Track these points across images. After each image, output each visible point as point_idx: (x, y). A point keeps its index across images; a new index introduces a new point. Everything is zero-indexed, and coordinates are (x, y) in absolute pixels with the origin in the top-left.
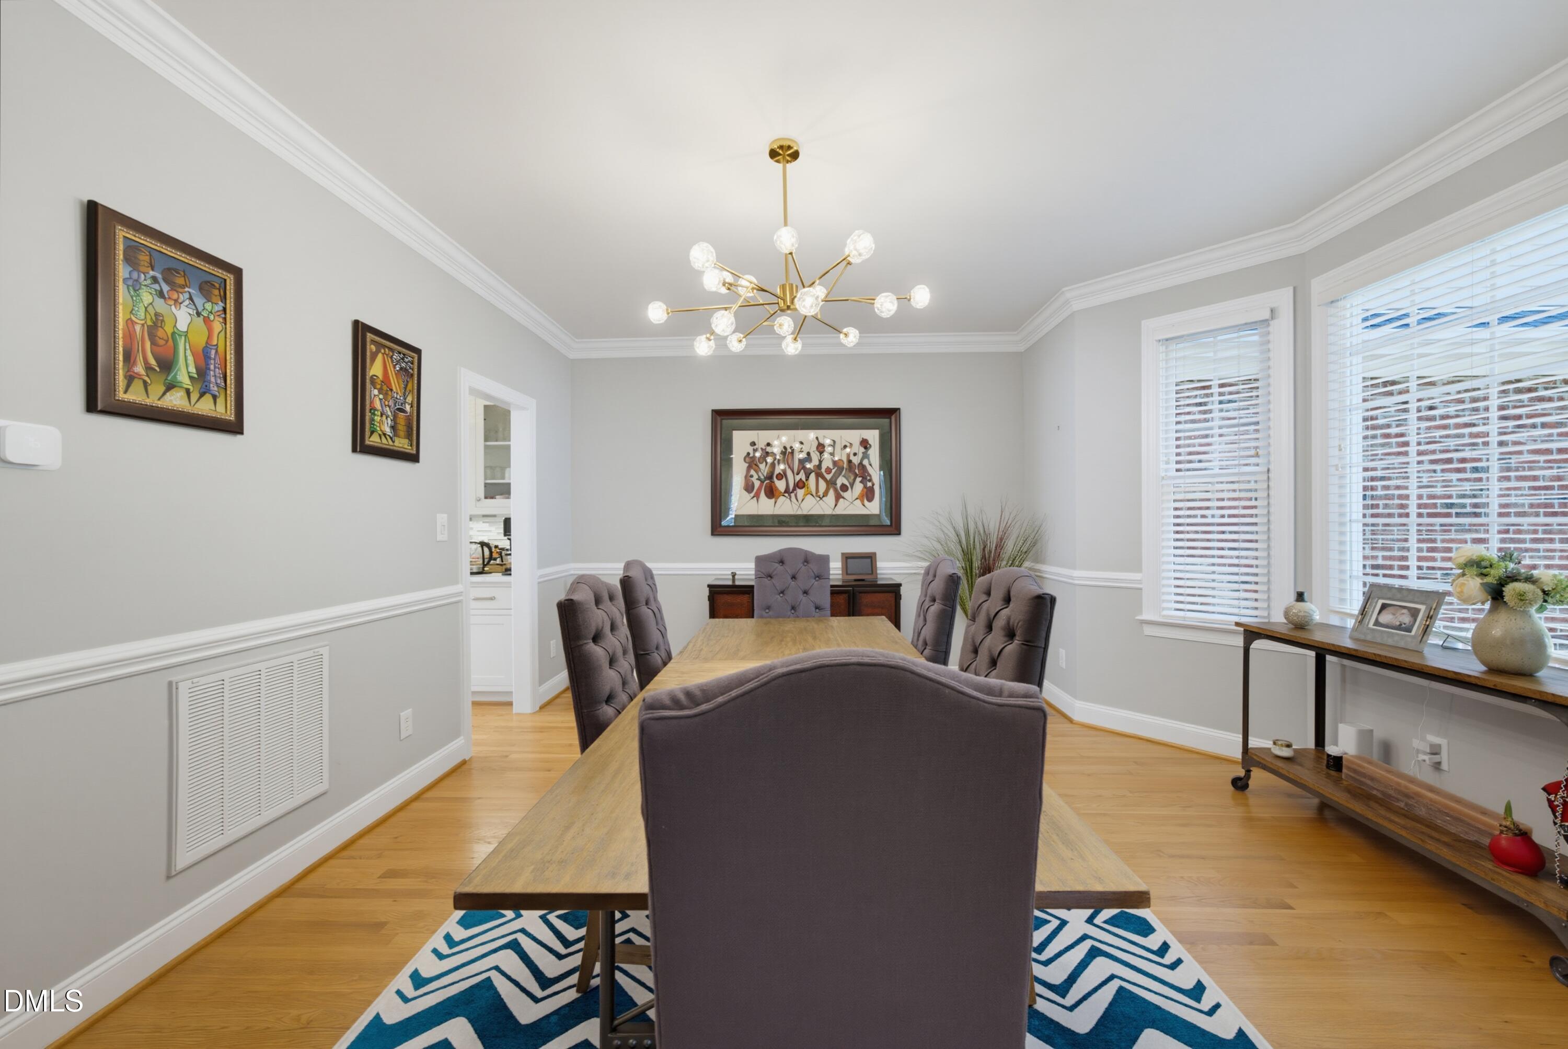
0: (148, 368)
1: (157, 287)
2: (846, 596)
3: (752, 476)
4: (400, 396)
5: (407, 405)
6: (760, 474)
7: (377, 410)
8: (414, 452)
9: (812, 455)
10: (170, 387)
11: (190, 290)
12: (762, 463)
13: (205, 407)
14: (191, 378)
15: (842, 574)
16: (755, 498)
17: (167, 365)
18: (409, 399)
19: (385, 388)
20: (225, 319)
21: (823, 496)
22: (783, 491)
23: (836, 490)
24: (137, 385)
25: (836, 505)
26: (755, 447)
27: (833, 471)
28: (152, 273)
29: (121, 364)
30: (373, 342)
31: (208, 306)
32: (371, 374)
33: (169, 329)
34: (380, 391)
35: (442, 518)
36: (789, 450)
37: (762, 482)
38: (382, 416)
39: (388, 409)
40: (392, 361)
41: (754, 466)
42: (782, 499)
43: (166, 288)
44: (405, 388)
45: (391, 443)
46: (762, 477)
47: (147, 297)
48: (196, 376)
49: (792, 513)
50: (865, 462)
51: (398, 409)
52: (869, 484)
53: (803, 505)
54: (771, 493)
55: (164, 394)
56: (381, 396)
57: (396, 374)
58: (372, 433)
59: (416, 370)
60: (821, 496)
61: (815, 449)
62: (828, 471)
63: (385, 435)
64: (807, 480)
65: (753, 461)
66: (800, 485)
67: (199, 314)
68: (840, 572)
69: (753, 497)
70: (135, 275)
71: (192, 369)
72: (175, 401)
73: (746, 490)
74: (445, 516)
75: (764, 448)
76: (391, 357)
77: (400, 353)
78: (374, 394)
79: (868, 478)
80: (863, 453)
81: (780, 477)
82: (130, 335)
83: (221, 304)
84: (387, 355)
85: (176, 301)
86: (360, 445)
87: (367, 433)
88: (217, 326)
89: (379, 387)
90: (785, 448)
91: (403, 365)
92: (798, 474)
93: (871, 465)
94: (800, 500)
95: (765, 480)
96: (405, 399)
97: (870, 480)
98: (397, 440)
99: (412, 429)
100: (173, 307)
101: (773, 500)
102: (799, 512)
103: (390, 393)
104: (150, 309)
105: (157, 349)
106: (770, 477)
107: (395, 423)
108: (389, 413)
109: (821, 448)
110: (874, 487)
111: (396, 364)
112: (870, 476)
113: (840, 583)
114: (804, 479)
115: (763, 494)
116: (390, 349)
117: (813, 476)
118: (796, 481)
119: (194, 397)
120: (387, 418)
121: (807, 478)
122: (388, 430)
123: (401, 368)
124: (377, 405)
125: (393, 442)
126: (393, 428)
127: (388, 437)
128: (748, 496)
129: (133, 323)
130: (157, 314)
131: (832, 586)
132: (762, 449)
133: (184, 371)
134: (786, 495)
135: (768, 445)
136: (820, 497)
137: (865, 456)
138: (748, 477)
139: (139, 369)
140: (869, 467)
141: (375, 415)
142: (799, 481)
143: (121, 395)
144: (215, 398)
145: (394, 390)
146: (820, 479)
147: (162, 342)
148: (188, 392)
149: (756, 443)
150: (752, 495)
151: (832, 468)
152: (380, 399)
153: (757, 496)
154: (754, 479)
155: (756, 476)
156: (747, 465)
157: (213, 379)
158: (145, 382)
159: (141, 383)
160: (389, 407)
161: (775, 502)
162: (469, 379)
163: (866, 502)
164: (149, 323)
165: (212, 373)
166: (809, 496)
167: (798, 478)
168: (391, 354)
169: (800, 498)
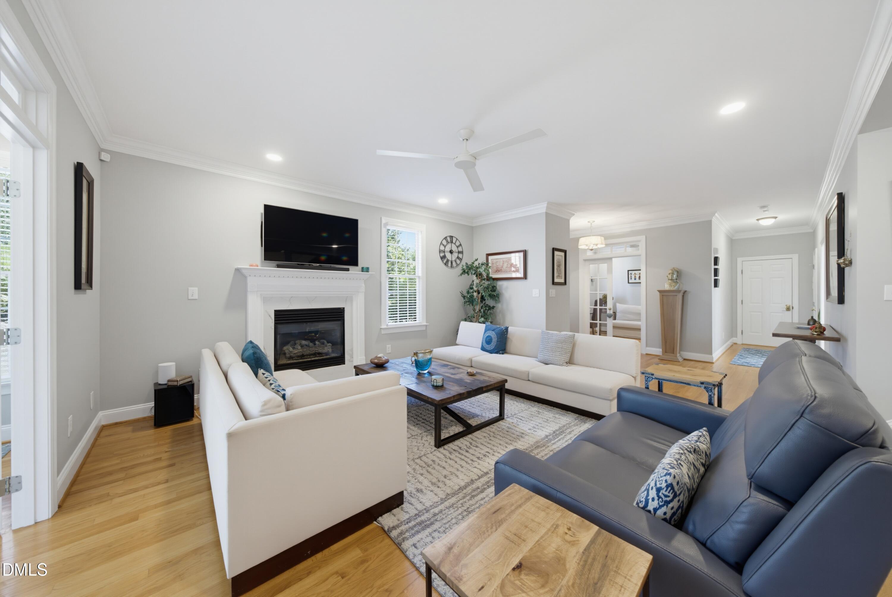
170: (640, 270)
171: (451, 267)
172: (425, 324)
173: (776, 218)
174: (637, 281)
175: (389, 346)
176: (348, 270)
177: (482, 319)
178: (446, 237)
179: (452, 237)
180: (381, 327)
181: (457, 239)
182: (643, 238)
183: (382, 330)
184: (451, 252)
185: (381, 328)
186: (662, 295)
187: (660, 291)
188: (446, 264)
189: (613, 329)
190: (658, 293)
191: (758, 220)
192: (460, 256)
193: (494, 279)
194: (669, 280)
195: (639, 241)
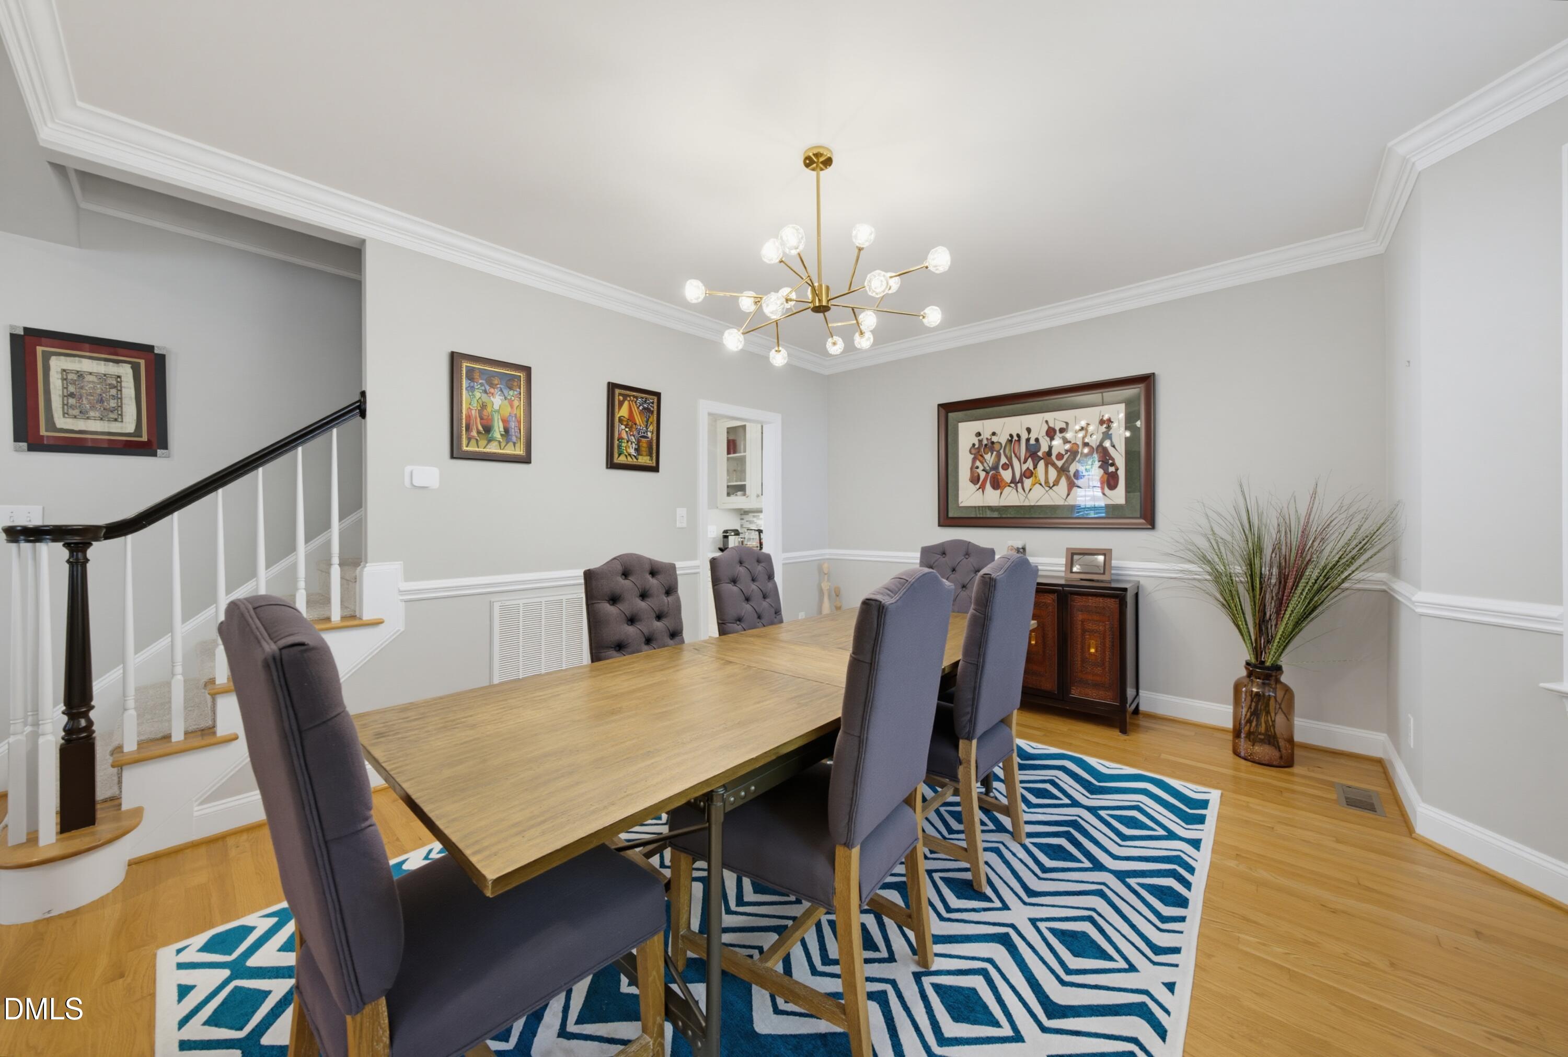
0: (479, 432)
1: (483, 388)
2: (1054, 596)
3: (977, 468)
4: (643, 427)
5: (649, 433)
6: (985, 465)
7: (624, 439)
8: (654, 465)
9: (1041, 440)
10: (489, 441)
11: (502, 386)
12: (988, 453)
13: (509, 450)
14: (502, 435)
15: (1065, 571)
16: (981, 490)
17: (488, 429)
18: (651, 428)
19: (630, 423)
20: (520, 398)
21: (1054, 485)
22: (1009, 482)
23: (1068, 478)
24: (473, 442)
25: (1068, 495)
26: (980, 438)
27: (1066, 457)
28: (480, 381)
29: (464, 432)
30: (620, 394)
31: (511, 393)
32: (619, 416)
33: (489, 409)
34: (626, 426)
35: (681, 512)
36: (1015, 438)
37: (987, 473)
38: (628, 442)
39: (633, 438)
40: (636, 405)
41: (980, 457)
42: (1007, 490)
43: (488, 387)
44: (647, 422)
45: (635, 460)
46: (988, 468)
47: (478, 394)
48: (503, 433)
49: (1019, 504)
50: (1107, 444)
51: (641, 437)
52: (1112, 469)
53: (1031, 495)
54: (997, 484)
55: (487, 445)
56: (627, 430)
57: (640, 413)
58: (620, 455)
59: (655, 407)
60: (1051, 485)
61: (1044, 434)
62: (1060, 457)
63: (630, 455)
64: (1034, 469)
65: (979, 452)
66: (1028, 474)
67: (506, 398)
68: (1063, 569)
69: (979, 488)
70: (472, 384)
71: (502, 429)
72: (493, 448)
73: (971, 482)
74: (685, 509)
75: (989, 437)
76: (636, 402)
77: (643, 398)
78: (621, 429)
79: (1110, 462)
80: (1103, 433)
81: (1005, 467)
82: (469, 417)
83: (518, 390)
84: (632, 401)
85: (493, 394)
86: (611, 464)
87: (616, 455)
88: (516, 403)
89: (625, 423)
90: (1011, 436)
91: (645, 406)
92: (1025, 462)
93: (1114, 446)
94: (1027, 491)
95: (991, 471)
96: (647, 429)
97: (1113, 465)
98: (640, 457)
99: (654, 449)
100: (492, 397)
101: (999, 491)
102: (1026, 503)
103: (634, 426)
104: (480, 401)
105: (482, 421)
106: (995, 467)
107: (639, 446)
108: (634, 440)
109: (1051, 433)
110: (1119, 472)
111: (640, 406)
112: (1113, 459)
113: (1062, 582)
114: (1031, 468)
115: (988, 485)
116: (634, 397)
117: (1041, 464)
118: (1023, 471)
119: (503, 444)
120: (632, 444)
121: (1035, 467)
122: (632, 451)
123: (644, 408)
124: (624, 435)
125: (637, 459)
126: (637, 450)
127: (633, 457)
128: (973, 488)
129: (471, 410)
130: (483, 403)
131: (1038, 584)
132: (987, 439)
133: (497, 432)
134: (1013, 485)
135: (994, 434)
136: (1049, 487)
137: (1107, 436)
138: (973, 468)
139: (474, 433)
140: (1112, 451)
141: (621, 442)
142: (1025, 471)
143: (465, 448)
144: (514, 444)
145: (638, 423)
146: (1050, 466)
147: (485, 417)
148: (500, 442)
149: (982, 433)
150: (978, 486)
151: (1064, 453)
152: (627, 432)
153: (983, 487)
154: (980, 471)
155: (981, 468)
156: (973, 456)
157: (513, 434)
158: (477, 440)
159: (475, 441)
160: (634, 436)
161: (1001, 493)
162: (706, 407)
163: (1106, 490)
164: (479, 408)
165: (513, 430)
166: (1037, 485)
167: (1025, 467)
168: (635, 399)
169: (1027, 488)
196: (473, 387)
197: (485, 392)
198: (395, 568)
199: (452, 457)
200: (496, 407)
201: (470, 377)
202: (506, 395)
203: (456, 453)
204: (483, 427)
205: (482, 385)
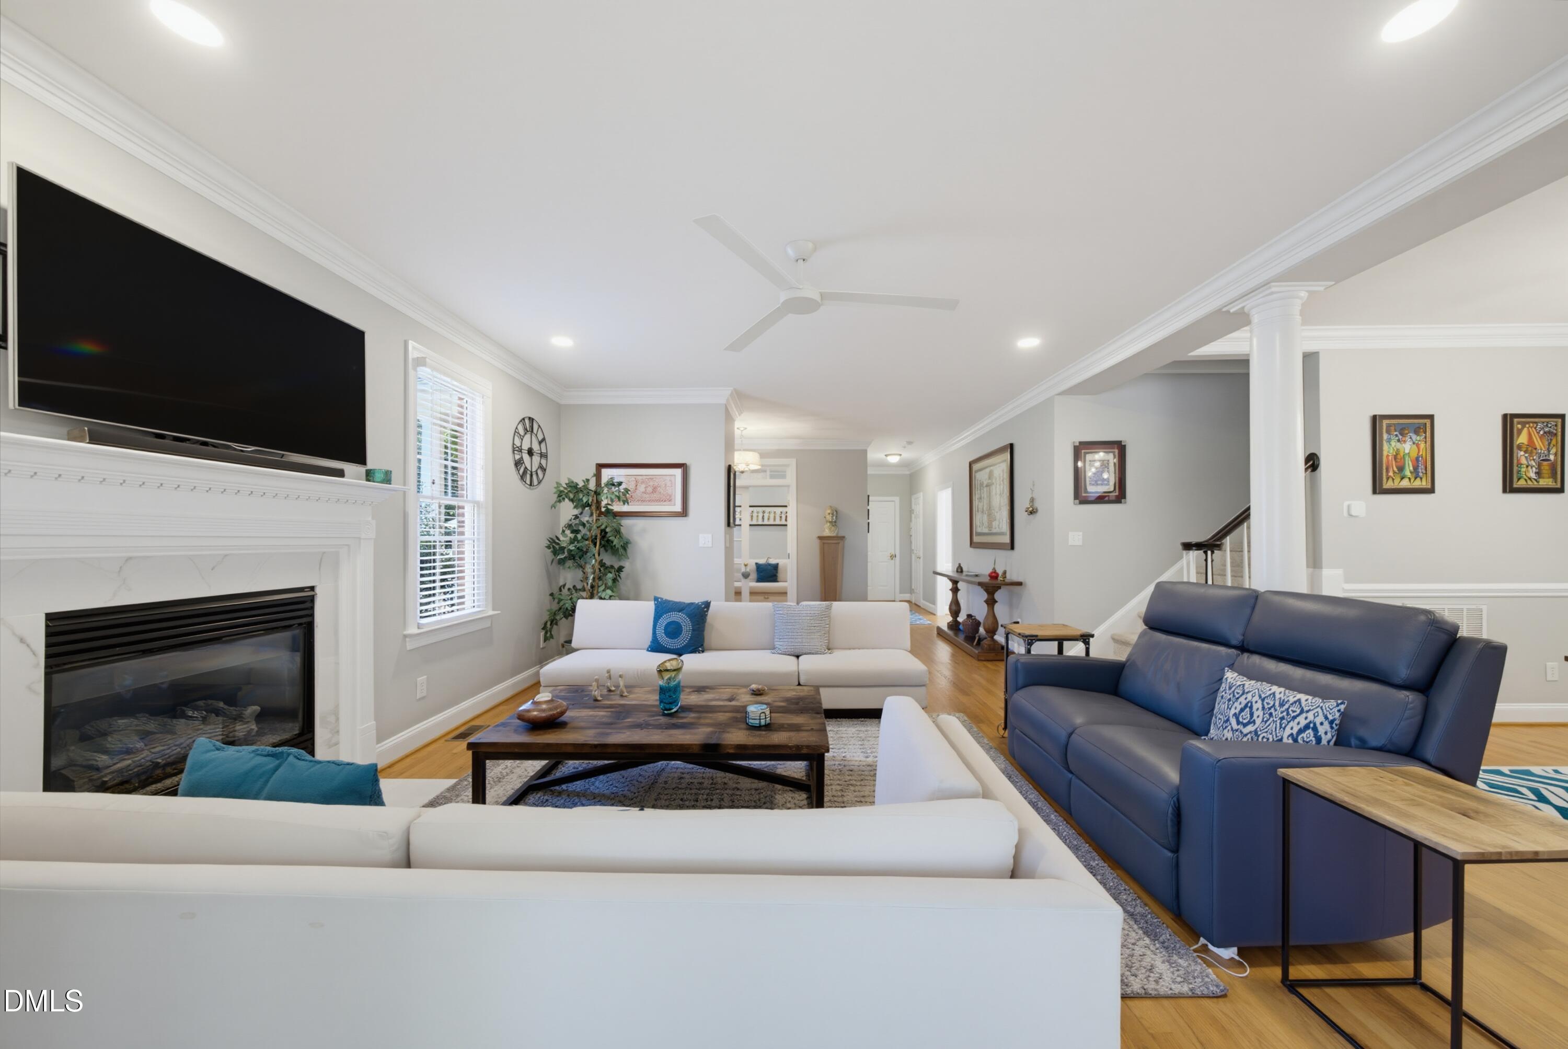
0: (1394, 472)
1: (1397, 438)
4: (1545, 451)
5: (1552, 456)
7: (1524, 465)
8: (1559, 486)
10: (1402, 478)
11: (1411, 434)
13: (1417, 484)
14: (1411, 472)
17: (1401, 469)
18: (1554, 451)
20: (1426, 441)
24: (1390, 480)
28: (1395, 433)
29: (1383, 473)
30: (1518, 423)
31: (1418, 438)
32: (1519, 443)
33: (1402, 453)
34: (1526, 452)
38: (1528, 467)
39: (1533, 462)
40: (1537, 430)
43: (1401, 437)
44: (1550, 444)
45: (1535, 484)
47: (1393, 443)
48: (1413, 470)
55: (1401, 481)
56: (1527, 455)
57: (1541, 437)
58: (1518, 479)
59: (1559, 429)
63: (1530, 479)
67: (1414, 443)
70: (1390, 436)
71: (1412, 468)
72: (1405, 484)
77: (1545, 422)
78: (1520, 456)
82: (1388, 461)
83: (1425, 435)
84: (1532, 427)
85: (1404, 441)
87: (1513, 480)
88: (1422, 445)
89: (1525, 449)
91: (1549, 429)
96: (1550, 452)
99: (1558, 471)
100: (1404, 444)
104: (1395, 449)
105: (1397, 463)
108: (1535, 465)
111: (1541, 430)
116: (1534, 422)
119: (1413, 480)
120: (1532, 468)
122: (1533, 475)
123: (1547, 431)
124: (1524, 461)
125: (1539, 483)
127: (1534, 481)
129: (1390, 456)
133: (1409, 469)
139: (1391, 474)
141: (1522, 468)
143: (1385, 486)
144: (1421, 479)
145: (1539, 448)
148: (1410, 478)
152: (1526, 457)
157: (1421, 470)
158: (1394, 478)
159: (1392, 479)
160: (1535, 460)
164: (1395, 454)
165: (1421, 467)
168: (1535, 425)
170: (786, 506)
171: (531, 485)
172: (491, 613)
173: (901, 455)
174: (783, 522)
175: (422, 679)
176: (340, 473)
177: (609, 592)
178: (524, 419)
179: (533, 419)
180: (405, 633)
181: (539, 426)
182: (793, 462)
183: (407, 639)
184: (530, 452)
185: (405, 636)
186: (824, 543)
187: (820, 538)
188: (522, 477)
189: (750, 596)
190: (818, 541)
191: (886, 455)
192: (543, 462)
193: (616, 515)
194: (827, 522)
195: (787, 466)
196: (1390, 439)
197: (1399, 441)
198: (1339, 572)
199: (1375, 492)
200: (1407, 451)
201: (1388, 432)
202: (1414, 440)
203: (1378, 488)
204: (1397, 467)
205: (1396, 436)
